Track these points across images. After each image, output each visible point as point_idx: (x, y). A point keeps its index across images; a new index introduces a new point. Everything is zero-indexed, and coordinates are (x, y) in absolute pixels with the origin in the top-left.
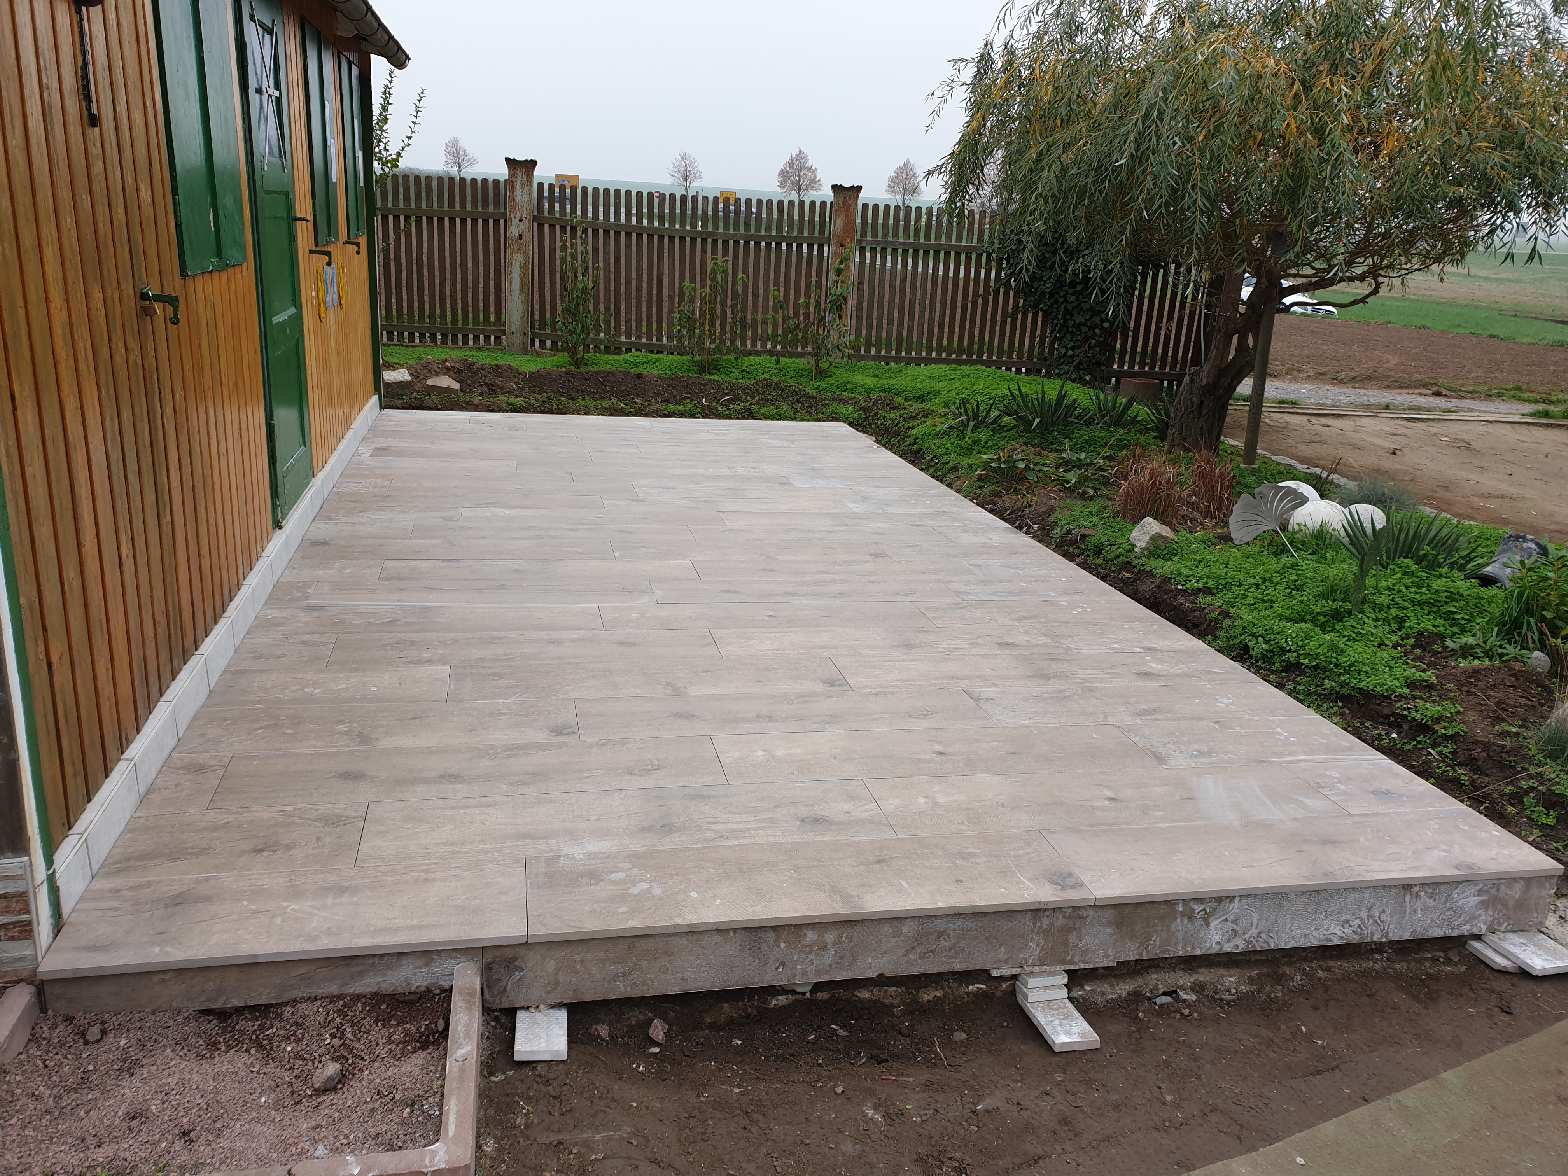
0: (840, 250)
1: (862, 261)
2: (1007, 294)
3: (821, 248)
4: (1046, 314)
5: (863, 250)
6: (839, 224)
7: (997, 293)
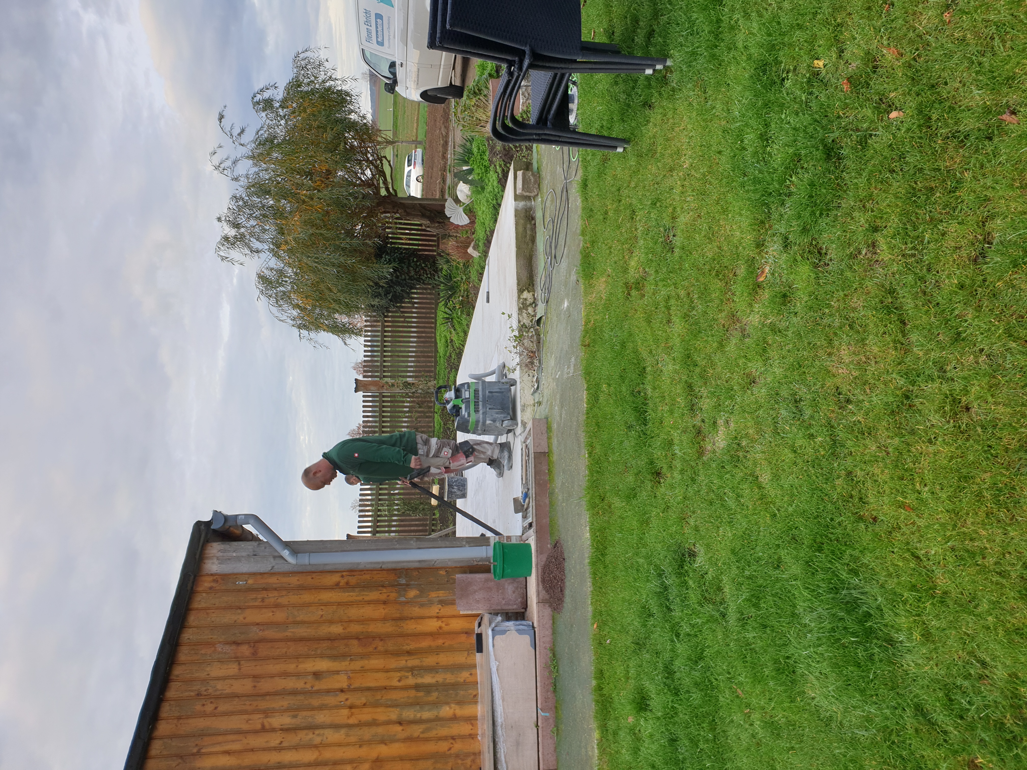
0: (385, 387)
1: (390, 377)
2: (403, 307)
3: (384, 397)
4: (412, 288)
5: (384, 377)
6: (372, 388)
7: (403, 312)
